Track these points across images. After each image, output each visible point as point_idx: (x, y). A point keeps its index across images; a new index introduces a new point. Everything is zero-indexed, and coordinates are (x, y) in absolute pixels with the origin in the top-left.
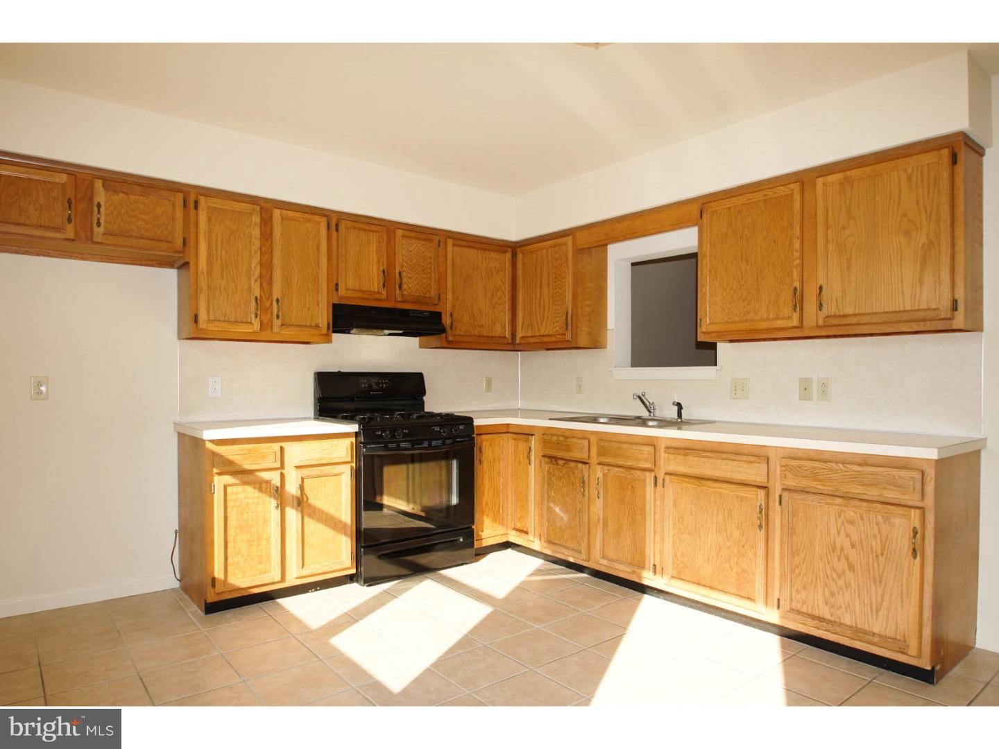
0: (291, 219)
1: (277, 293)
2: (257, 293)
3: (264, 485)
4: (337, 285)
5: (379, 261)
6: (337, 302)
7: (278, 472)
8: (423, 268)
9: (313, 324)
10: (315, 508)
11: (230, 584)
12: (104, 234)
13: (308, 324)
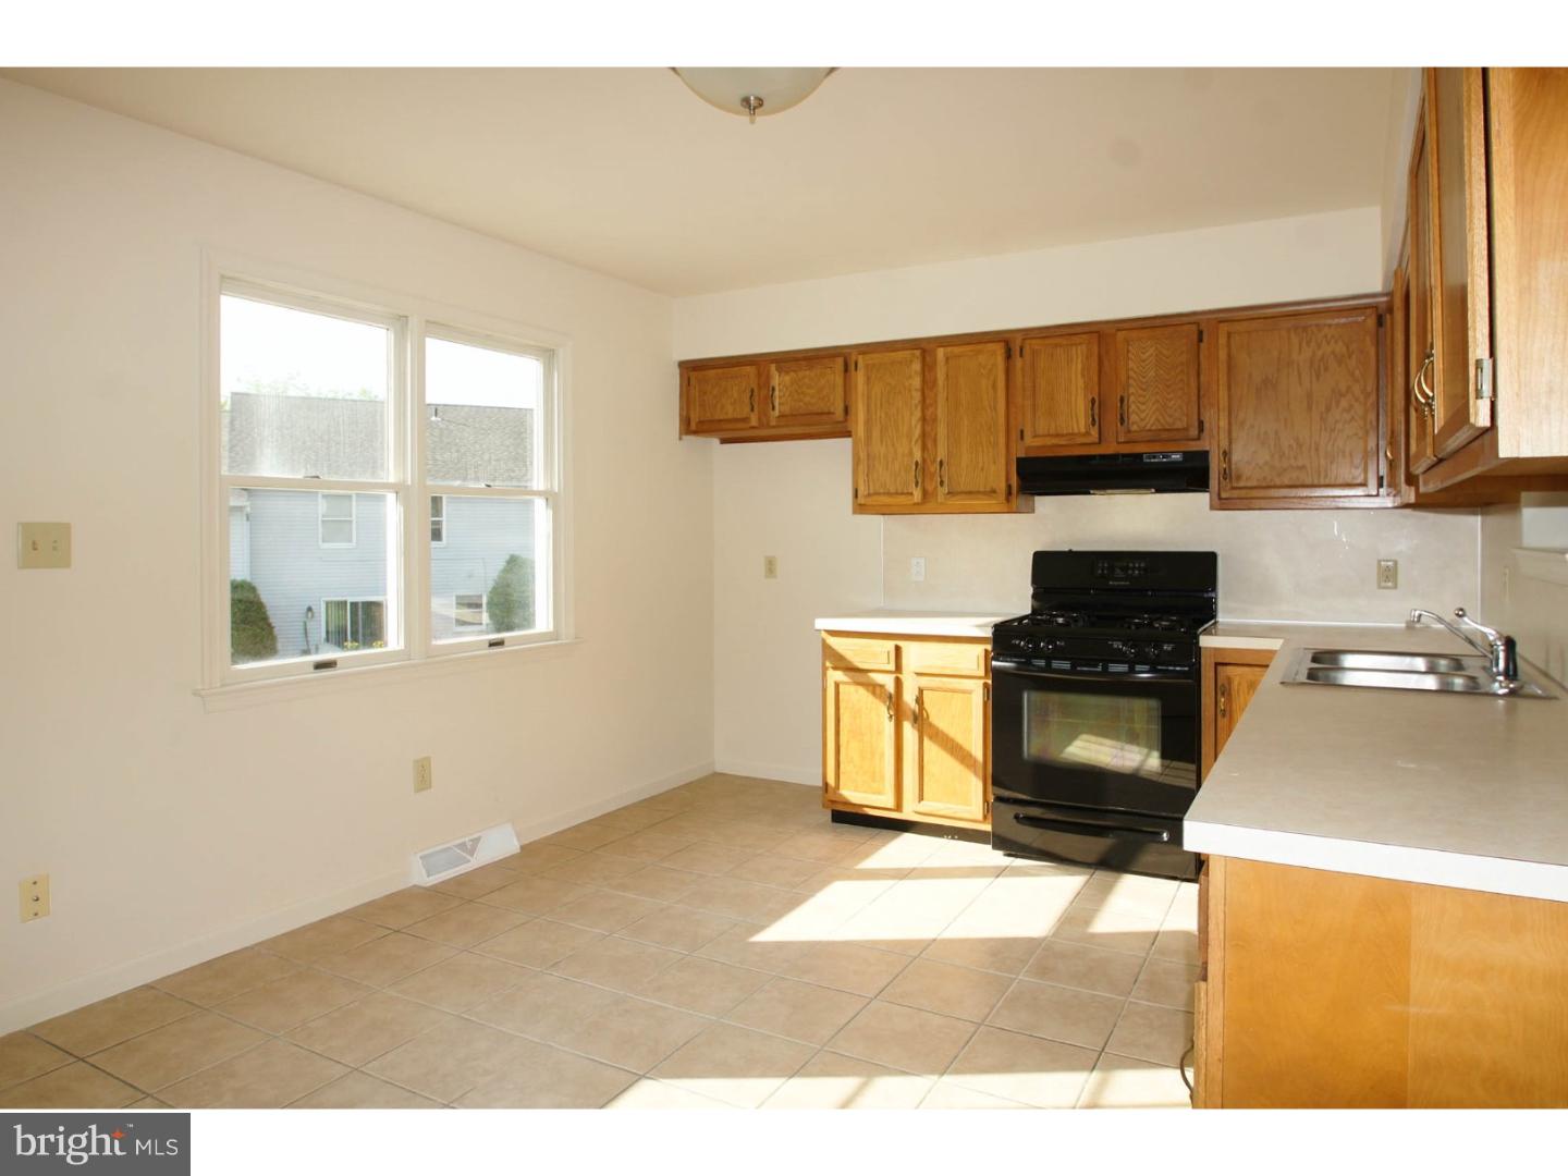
0: (958, 356)
1: (942, 453)
2: (918, 455)
3: (878, 690)
4: (1022, 432)
5: (1086, 387)
6: (1023, 456)
7: (894, 676)
8: (1168, 383)
9: (988, 489)
10: (937, 729)
11: (841, 795)
12: (779, 417)
13: (982, 489)
